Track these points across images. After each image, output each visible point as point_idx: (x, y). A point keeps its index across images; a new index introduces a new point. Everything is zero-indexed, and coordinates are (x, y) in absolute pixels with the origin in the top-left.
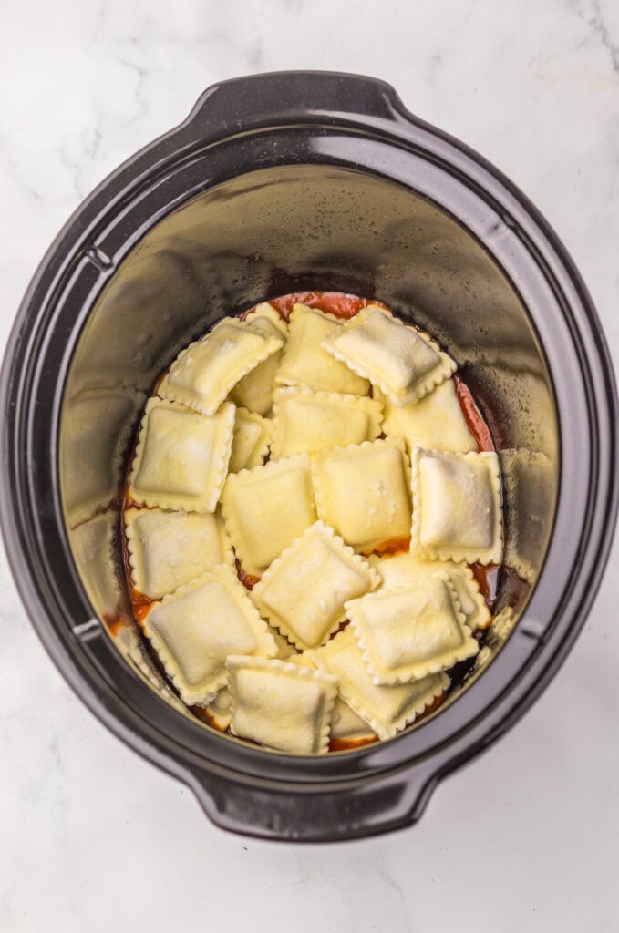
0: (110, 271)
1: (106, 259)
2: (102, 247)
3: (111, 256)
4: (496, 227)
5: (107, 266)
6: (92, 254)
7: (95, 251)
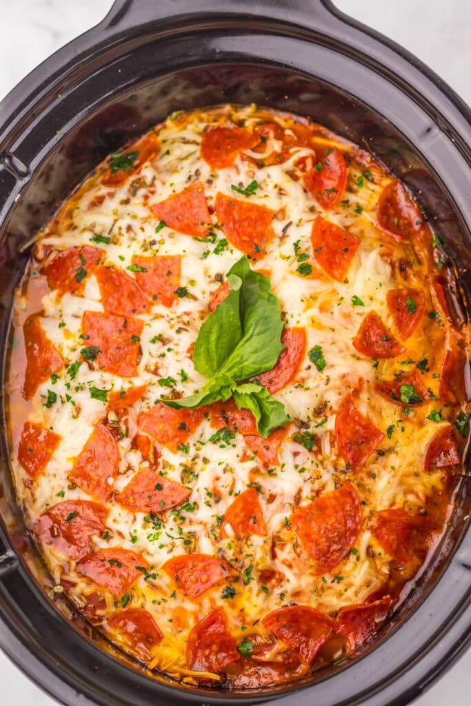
0: (27, 179)
1: (21, 167)
2: (16, 153)
3: (27, 164)
4: (429, 130)
5: (22, 175)
6: (7, 161)
7: (10, 158)
